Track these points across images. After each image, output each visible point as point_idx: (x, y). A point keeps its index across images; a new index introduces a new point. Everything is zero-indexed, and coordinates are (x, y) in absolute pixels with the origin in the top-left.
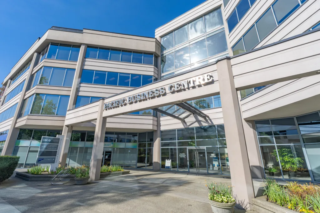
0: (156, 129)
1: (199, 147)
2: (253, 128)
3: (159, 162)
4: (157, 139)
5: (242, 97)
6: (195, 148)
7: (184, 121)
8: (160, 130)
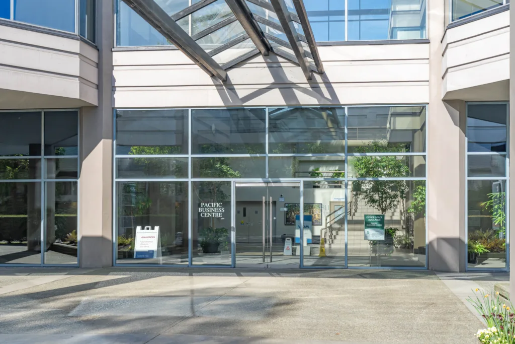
0: (95, 103)
1: (279, 182)
2: (460, 127)
3: (109, 237)
4: (101, 144)
5: (456, 15)
6: (264, 185)
7: (226, 81)
8: (113, 109)
